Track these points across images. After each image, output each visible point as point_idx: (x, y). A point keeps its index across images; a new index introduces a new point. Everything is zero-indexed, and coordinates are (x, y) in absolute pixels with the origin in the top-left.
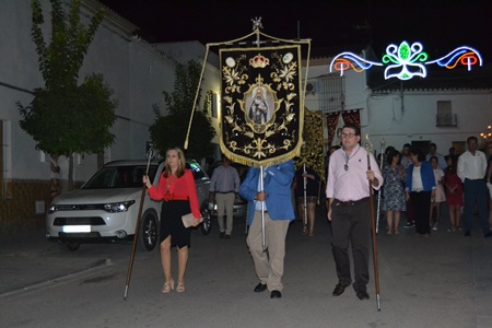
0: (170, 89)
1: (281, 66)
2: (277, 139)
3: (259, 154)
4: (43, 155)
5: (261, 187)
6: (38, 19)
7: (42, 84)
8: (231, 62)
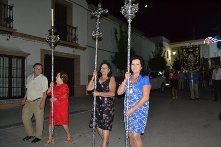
0: (154, 51)
1: (196, 51)
2: (195, 66)
3: (191, 69)
4: (118, 70)
5: (192, 77)
6: (116, 33)
7: (117, 51)
8: (184, 50)
